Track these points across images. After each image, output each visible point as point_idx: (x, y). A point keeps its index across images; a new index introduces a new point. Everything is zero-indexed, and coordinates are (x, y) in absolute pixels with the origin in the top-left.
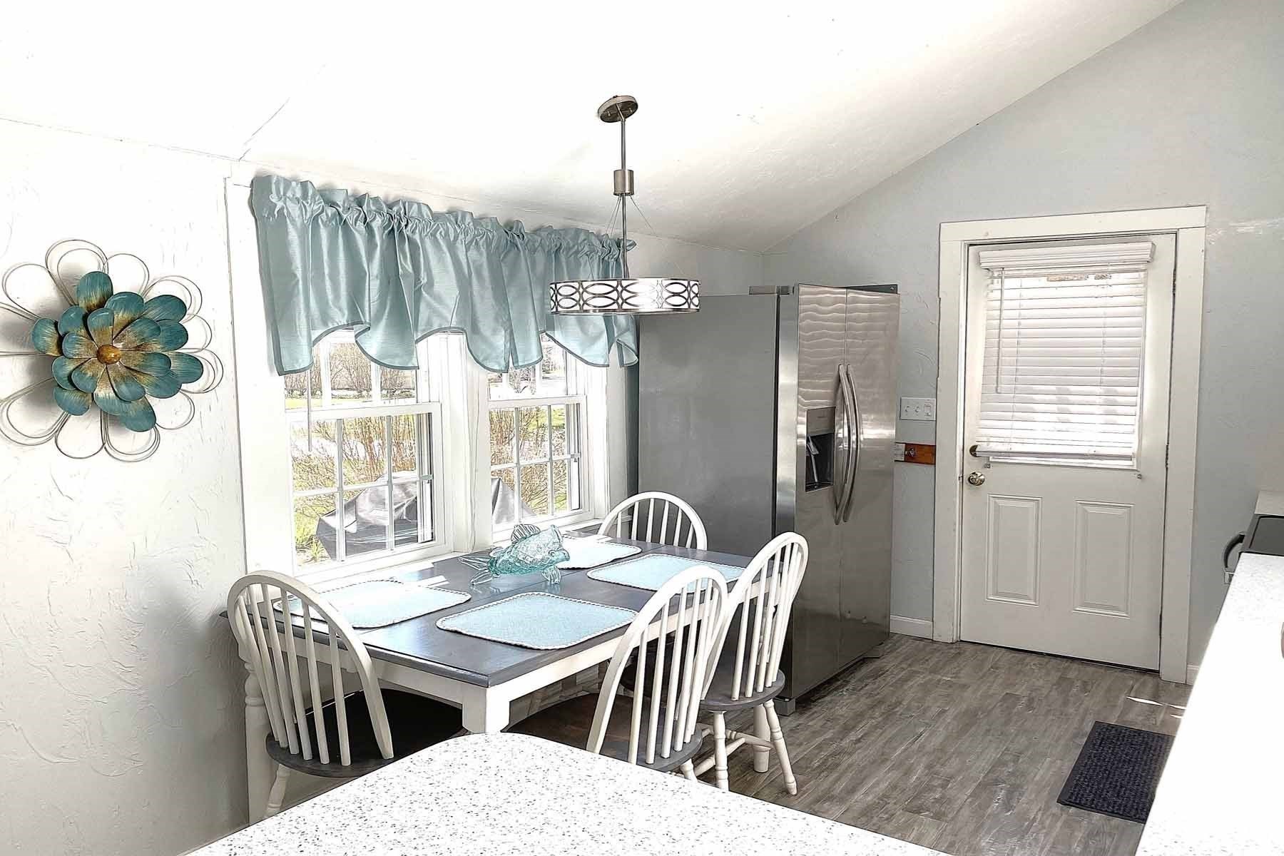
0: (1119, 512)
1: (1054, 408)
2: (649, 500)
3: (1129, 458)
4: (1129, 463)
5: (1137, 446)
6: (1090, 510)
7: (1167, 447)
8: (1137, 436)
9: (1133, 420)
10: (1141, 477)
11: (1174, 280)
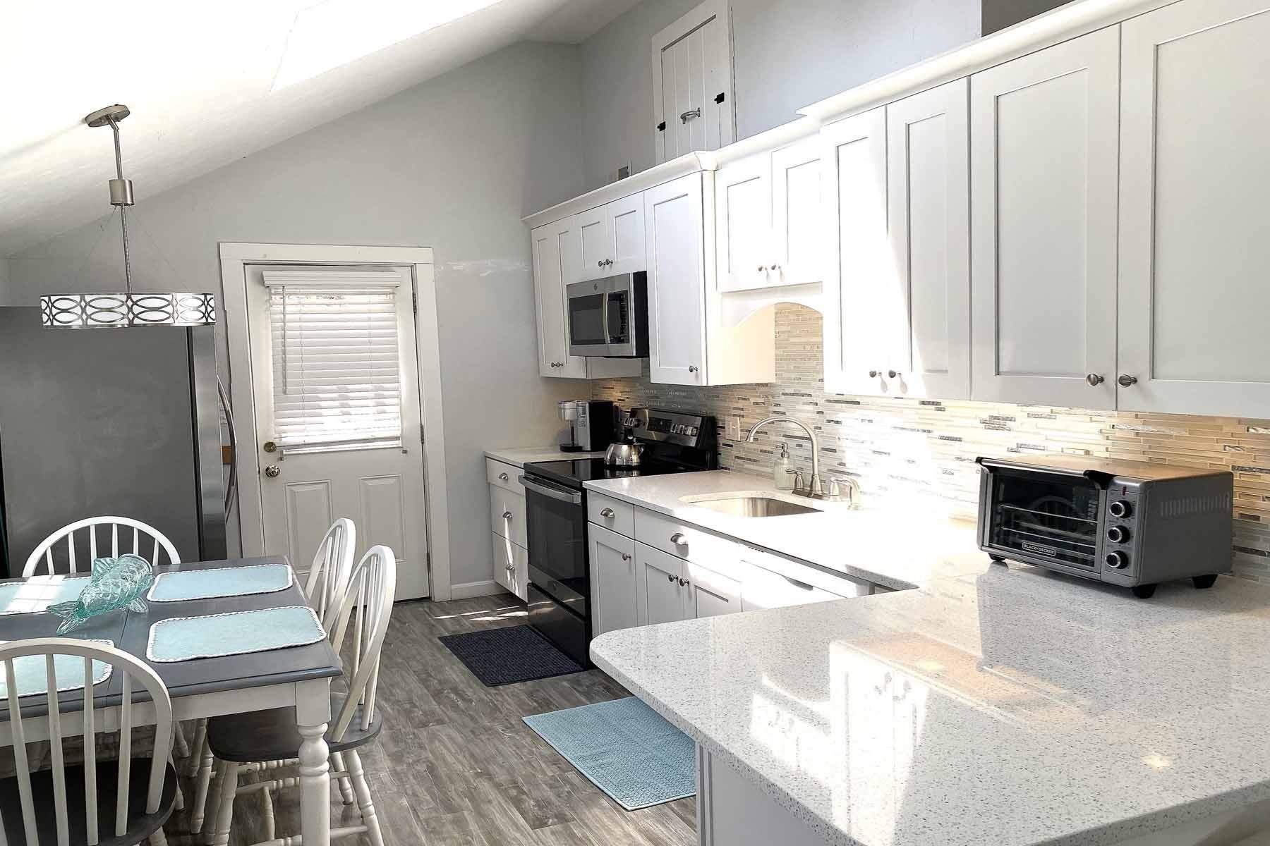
0: (392, 481)
1: (337, 403)
2: (89, 527)
3: (397, 438)
4: (397, 442)
5: (400, 428)
6: (370, 483)
7: (422, 427)
8: (399, 421)
9: (397, 409)
10: (405, 452)
11: (414, 302)
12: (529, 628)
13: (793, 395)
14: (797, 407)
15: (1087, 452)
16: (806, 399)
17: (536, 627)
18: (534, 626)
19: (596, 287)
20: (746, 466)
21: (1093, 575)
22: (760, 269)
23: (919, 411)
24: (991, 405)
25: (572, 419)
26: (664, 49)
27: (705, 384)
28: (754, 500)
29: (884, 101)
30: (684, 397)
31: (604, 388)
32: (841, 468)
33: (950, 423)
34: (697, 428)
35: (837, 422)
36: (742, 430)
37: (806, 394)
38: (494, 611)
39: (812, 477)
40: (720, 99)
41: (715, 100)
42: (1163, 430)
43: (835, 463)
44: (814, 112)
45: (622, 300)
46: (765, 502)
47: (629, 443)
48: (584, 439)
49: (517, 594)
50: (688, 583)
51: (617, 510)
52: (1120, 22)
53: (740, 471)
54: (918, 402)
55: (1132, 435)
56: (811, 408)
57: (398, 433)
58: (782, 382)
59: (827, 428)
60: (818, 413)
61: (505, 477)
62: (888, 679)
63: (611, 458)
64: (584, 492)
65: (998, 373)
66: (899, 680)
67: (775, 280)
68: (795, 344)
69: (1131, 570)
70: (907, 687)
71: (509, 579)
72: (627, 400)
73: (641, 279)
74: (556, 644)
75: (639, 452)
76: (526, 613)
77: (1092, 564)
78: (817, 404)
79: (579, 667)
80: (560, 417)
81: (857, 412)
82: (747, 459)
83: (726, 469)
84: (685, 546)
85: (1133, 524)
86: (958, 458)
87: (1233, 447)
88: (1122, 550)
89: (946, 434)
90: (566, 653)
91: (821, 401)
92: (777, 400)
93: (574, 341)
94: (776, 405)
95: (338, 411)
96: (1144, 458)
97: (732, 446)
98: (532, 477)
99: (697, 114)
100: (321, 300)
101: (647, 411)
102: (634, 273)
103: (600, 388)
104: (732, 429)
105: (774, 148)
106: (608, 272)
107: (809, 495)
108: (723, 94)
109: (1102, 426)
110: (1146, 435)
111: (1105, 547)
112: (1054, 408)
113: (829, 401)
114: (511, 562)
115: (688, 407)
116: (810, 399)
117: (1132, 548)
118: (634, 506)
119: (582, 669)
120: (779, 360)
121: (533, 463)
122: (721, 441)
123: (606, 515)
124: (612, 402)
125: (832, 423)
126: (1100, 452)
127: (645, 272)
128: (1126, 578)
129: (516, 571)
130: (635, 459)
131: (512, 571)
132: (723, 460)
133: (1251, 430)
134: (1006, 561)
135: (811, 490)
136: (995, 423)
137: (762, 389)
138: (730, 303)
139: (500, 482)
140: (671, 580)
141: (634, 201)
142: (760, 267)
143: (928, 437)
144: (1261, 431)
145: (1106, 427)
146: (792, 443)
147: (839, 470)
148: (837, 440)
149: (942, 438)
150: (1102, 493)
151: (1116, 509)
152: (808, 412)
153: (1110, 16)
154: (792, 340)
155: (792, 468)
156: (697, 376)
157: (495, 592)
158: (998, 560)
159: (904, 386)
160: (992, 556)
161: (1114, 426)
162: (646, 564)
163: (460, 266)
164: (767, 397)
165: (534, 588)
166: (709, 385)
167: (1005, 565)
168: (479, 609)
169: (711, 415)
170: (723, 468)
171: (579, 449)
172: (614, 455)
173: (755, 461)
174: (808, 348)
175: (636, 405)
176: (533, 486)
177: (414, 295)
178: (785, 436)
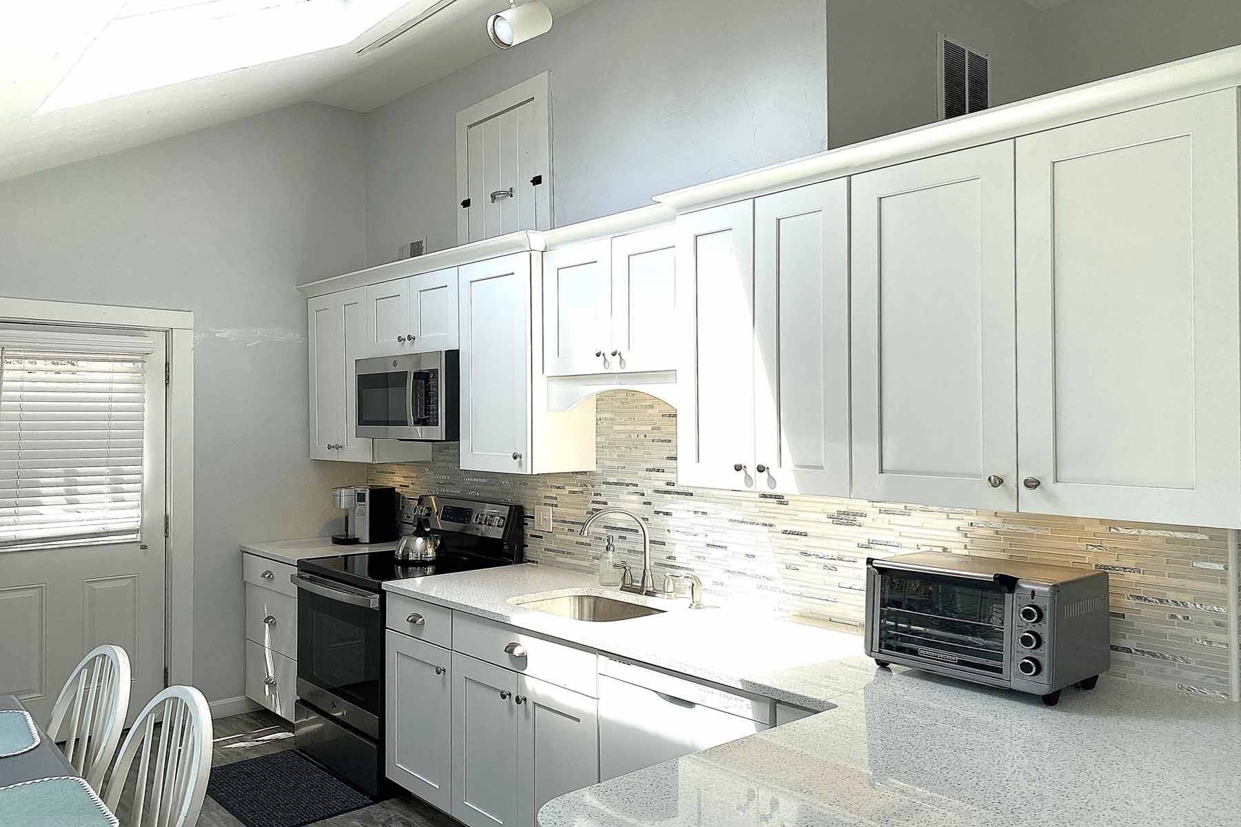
0: (124, 583)
1: (61, 490)
3: (135, 531)
4: (134, 536)
5: (140, 519)
6: (96, 586)
7: (167, 517)
8: (139, 511)
9: (137, 496)
10: (143, 547)
11: (167, 372)
12: (296, 753)
13: (616, 484)
14: (621, 497)
15: (945, 549)
16: (631, 489)
17: (307, 751)
18: (300, 750)
19: (395, 364)
20: (558, 559)
21: (1000, 683)
22: (598, 355)
23: (761, 504)
24: (839, 500)
25: (347, 507)
26: (470, 126)
27: (529, 472)
28: (581, 598)
29: (753, 195)
30: (484, 484)
31: (382, 472)
32: (670, 562)
33: (795, 518)
34: (504, 518)
35: (667, 514)
36: (554, 521)
37: (631, 484)
38: (249, 734)
39: (644, 571)
40: (537, 181)
41: (531, 181)
42: (1025, 528)
43: (665, 557)
44: (670, 200)
45: (427, 380)
46: (592, 600)
47: (425, 535)
48: (361, 528)
49: (278, 712)
50: (525, 700)
51: (427, 615)
52: (1015, 138)
53: (551, 565)
54: (757, 495)
55: (990, 533)
56: (635, 498)
57: (136, 525)
58: (603, 471)
59: (655, 520)
60: (645, 503)
61: (268, 576)
62: (751, 795)
63: (403, 552)
64: (383, 594)
65: (881, 471)
66: (764, 796)
67: (615, 366)
68: (619, 432)
69: (1044, 676)
70: (774, 804)
71: (267, 694)
72: (411, 485)
73: (453, 357)
74: (334, 773)
75: (435, 545)
76: (291, 735)
77: (999, 671)
78: (643, 494)
79: (367, 799)
80: (334, 504)
81: (691, 504)
82: (559, 552)
83: (533, 562)
84: (524, 658)
85: (1044, 629)
86: (804, 554)
87: (1095, 547)
88: (1034, 656)
89: (789, 528)
90: (348, 783)
91: (648, 492)
92: (597, 489)
93: (362, 421)
94: (596, 495)
95: (62, 499)
96: (1004, 556)
97: (541, 537)
98: (308, 575)
99: (510, 193)
100: (49, 365)
101: (432, 498)
102: (446, 351)
103: (378, 472)
104: (543, 519)
105: (616, 234)
106: (408, 348)
107: (639, 591)
108: (540, 176)
109: (959, 523)
110: (1005, 533)
111: (1014, 653)
112: (907, 505)
113: (657, 491)
114: (271, 674)
115: (491, 495)
116: (638, 489)
117: (1044, 655)
118: (451, 610)
119: (371, 801)
120: (599, 447)
121: (309, 559)
122: (529, 532)
123: (414, 621)
124: (394, 488)
125: (661, 514)
126: (958, 549)
127: (458, 351)
128: (1041, 684)
129: (278, 686)
130: (431, 552)
131: (272, 685)
132: (529, 552)
133: (1112, 530)
134: (891, 666)
135: (643, 586)
136: (845, 518)
137: (580, 477)
138: (557, 387)
139: (261, 581)
140: (504, 697)
141: (446, 276)
142: (598, 352)
143: (770, 531)
144: (1122, 531)
145: (964, 524)
146: (616, 534)
147: (670, 564)
148: (666, 532)
149: (785, 532)
150: (1008, 596)
151: (1028, 614)
152: (632, 502)
153: (1004, 131)
154: (616, 428)
155: (618, 561)
156: (520, 464)
157: (244, 709)
158: (883, 665)
159: (772, 481)
160: (878, 662)
161: (972, 523)
162: (466, 678)
163: (225, 334)
164: (585, 485)
165: (304, 704)
166: (533, 473)
167: (889, 670)
168: (228, 732)
169: (519, 504)
170: (529, 561)
171: (355, 541)
172: (407, 549)
173: (568, 553)
174: (634, 436)
175: (424, 492)
176: (308, 586)
177: (167, 364)
178: (606, 527)
